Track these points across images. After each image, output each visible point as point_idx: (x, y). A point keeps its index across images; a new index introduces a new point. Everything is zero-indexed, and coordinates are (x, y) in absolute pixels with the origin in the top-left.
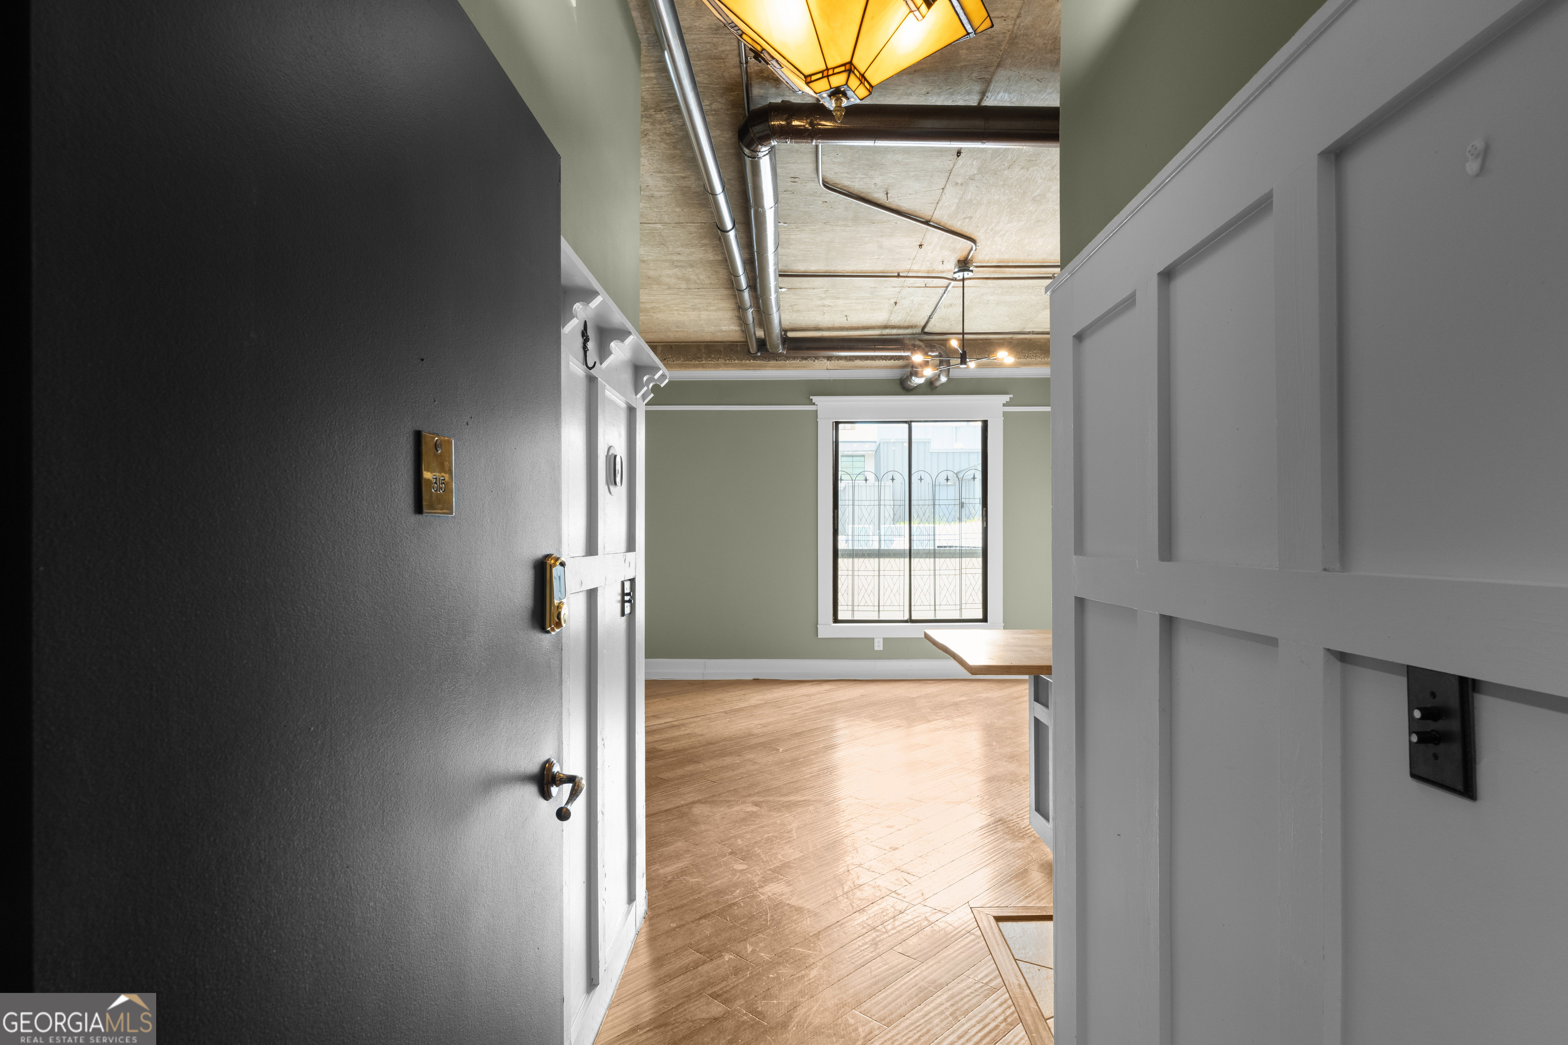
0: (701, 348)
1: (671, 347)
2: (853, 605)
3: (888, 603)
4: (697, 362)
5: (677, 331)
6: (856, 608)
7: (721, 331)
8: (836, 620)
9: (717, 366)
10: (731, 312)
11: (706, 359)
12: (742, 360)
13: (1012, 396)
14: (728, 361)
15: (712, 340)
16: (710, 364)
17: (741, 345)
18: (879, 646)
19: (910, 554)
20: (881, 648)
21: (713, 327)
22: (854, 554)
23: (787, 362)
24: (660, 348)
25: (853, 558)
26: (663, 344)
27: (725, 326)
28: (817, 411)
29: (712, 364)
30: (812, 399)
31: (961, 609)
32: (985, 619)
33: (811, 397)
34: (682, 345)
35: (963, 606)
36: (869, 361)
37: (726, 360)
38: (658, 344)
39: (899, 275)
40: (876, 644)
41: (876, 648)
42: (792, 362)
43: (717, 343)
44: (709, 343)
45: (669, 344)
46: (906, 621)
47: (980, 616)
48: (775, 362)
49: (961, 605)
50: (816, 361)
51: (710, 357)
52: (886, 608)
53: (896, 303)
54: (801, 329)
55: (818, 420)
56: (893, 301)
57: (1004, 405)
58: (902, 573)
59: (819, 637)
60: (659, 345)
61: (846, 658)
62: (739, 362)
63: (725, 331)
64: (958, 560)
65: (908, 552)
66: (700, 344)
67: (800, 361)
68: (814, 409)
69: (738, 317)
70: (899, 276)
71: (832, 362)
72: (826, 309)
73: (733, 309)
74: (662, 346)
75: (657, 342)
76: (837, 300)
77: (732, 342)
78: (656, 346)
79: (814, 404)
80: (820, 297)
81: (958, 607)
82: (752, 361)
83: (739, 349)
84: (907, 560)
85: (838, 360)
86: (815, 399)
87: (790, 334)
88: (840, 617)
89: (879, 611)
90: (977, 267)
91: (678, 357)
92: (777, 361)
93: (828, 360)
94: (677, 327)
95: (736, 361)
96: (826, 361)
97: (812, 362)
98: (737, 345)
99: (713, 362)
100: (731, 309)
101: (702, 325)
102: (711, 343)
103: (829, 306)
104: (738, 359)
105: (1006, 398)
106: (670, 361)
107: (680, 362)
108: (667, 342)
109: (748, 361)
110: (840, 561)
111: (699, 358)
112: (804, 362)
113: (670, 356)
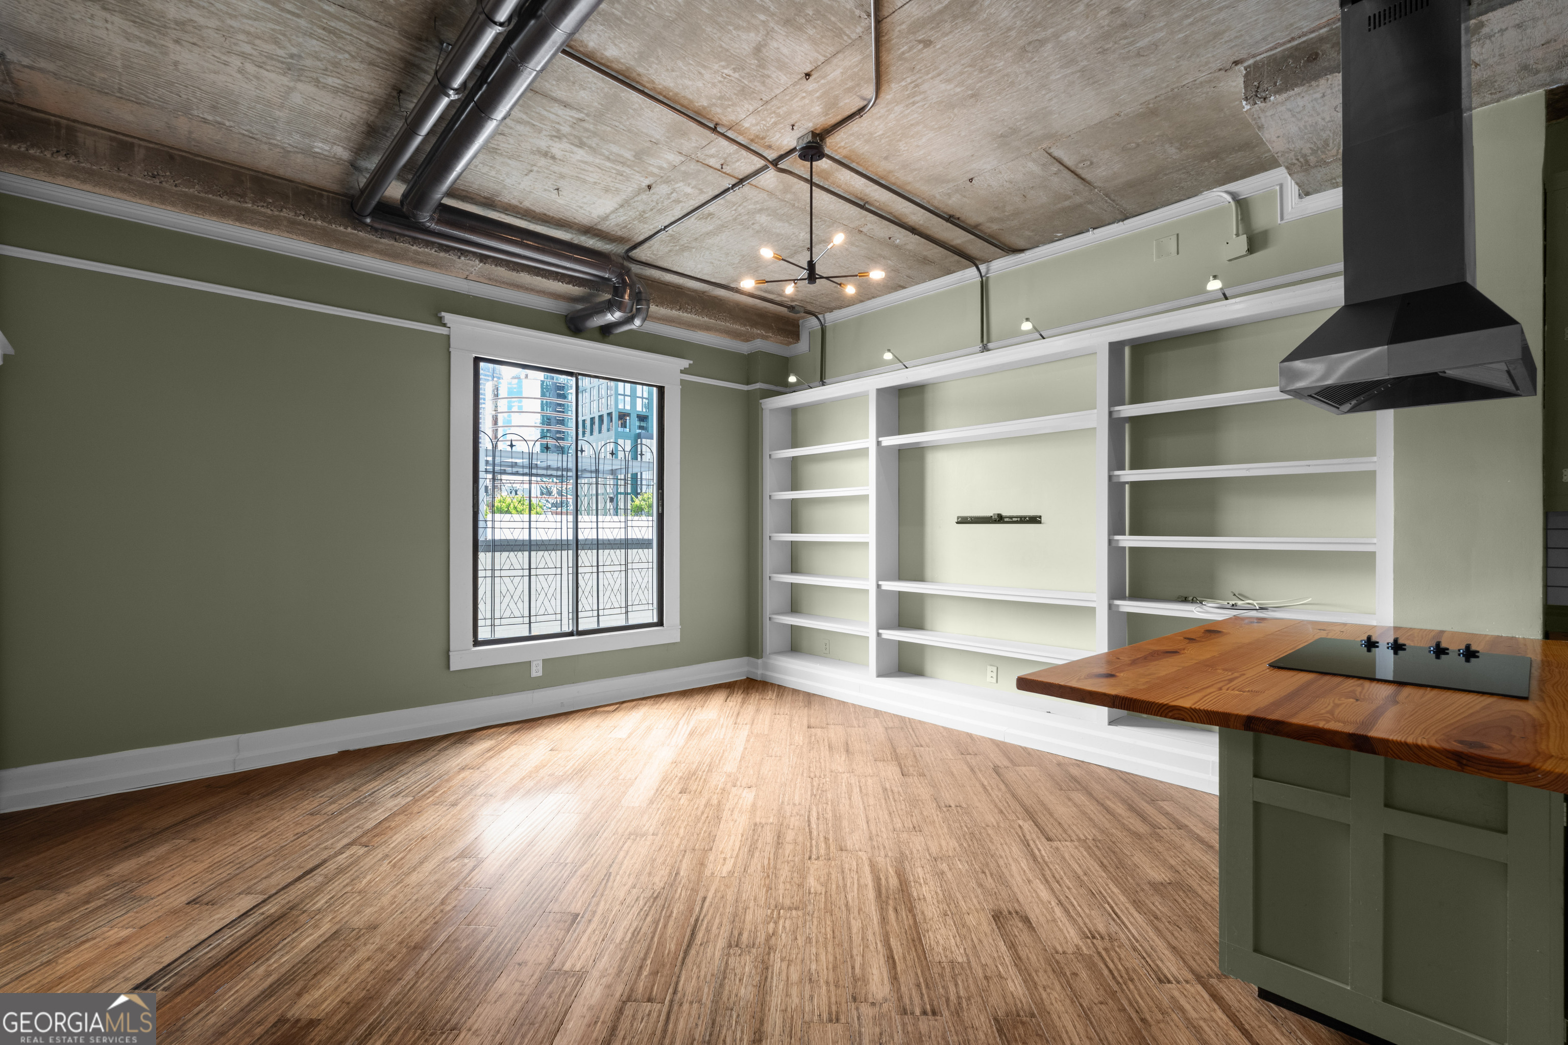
1: (172, 157)
2: (493, 619)
3: (542, 612)
4: (232, 202)
5: (205, 121)
6: (497, 622)
7: (308, 152)
8: (477, 643)
9: (271, 224)
10: (366, 108)
12: (330, 223)
13: (691, 362)
14: (301, 217)
15: (270, 171)
16: (260, 213)
17: (328, 197)
18: (537, 671)
19: (576, 545)
20: (540, 674)
21: (297, 137)
22: (497, 546)
23: (414, 248)
24: (142, 152)
25: (499, 551)
26: (151, 145)
27: (324, 141)
28: (448, 337)
29: (264, 214)
30: (443, 317)
31: (627, 612)
32: (660, 623)
33: (443, 314)
34: (200, 161)
35: (630, 609)
36: (540, 278)
37: (297, 215)
38: (136, 141)
39: (715, 127)
40: (533, 669)
41: (534, 674)
43: (280, 181)
44: (260, 175)
45: (166, 149)
46: (571, 634)
47: (655, 620)
48: (392, 242)
49: (627, 607)
50: (463, 258)
52: (542, 619)
53: (649, 187)
55: (451, 350)
56: (647, 182)
57: (682, 372)
58: (559, 571)
59: (452, 669)
60: (140, 146)
61: (491, 694)
62: (325, 224)
63: (315, 155)
64: (623, 551)
65: (572, 543)
66: (243, 171)
67: (436, 251)
68: (445, 333)
69: (369, 126)
70: (714, 130)
71: (487, 266)
72: (543, 162)
73: (375, 102)
74: (147, 148)
75: (135, 137)
76: (575, 149)
77: (310, 186)
78: (132, 144)
79: (444, 325)
80: (558, 131)
81: (624, 610)
82: (349, 230)
83: (325, 202)
85: (496, 265)
86: (448, 317)
88: (481, 638)
89: (530, 623)
92: (396, 240)
93: (481, 261)
94: (214, 108)
95: (319, 222)
96: (477, 262)
97: (455, 258)
98: (321, 196)
99: (269, 211)
100: (372, 97)
101: (276, 120)
103: (553, 158)
104: (323, 219)
105: (685, 363)
106: (166, 181)
109: (342, 229)
110: (481, 555)
111: (239, 195)
112: (442, 254)
113: (168, 174)
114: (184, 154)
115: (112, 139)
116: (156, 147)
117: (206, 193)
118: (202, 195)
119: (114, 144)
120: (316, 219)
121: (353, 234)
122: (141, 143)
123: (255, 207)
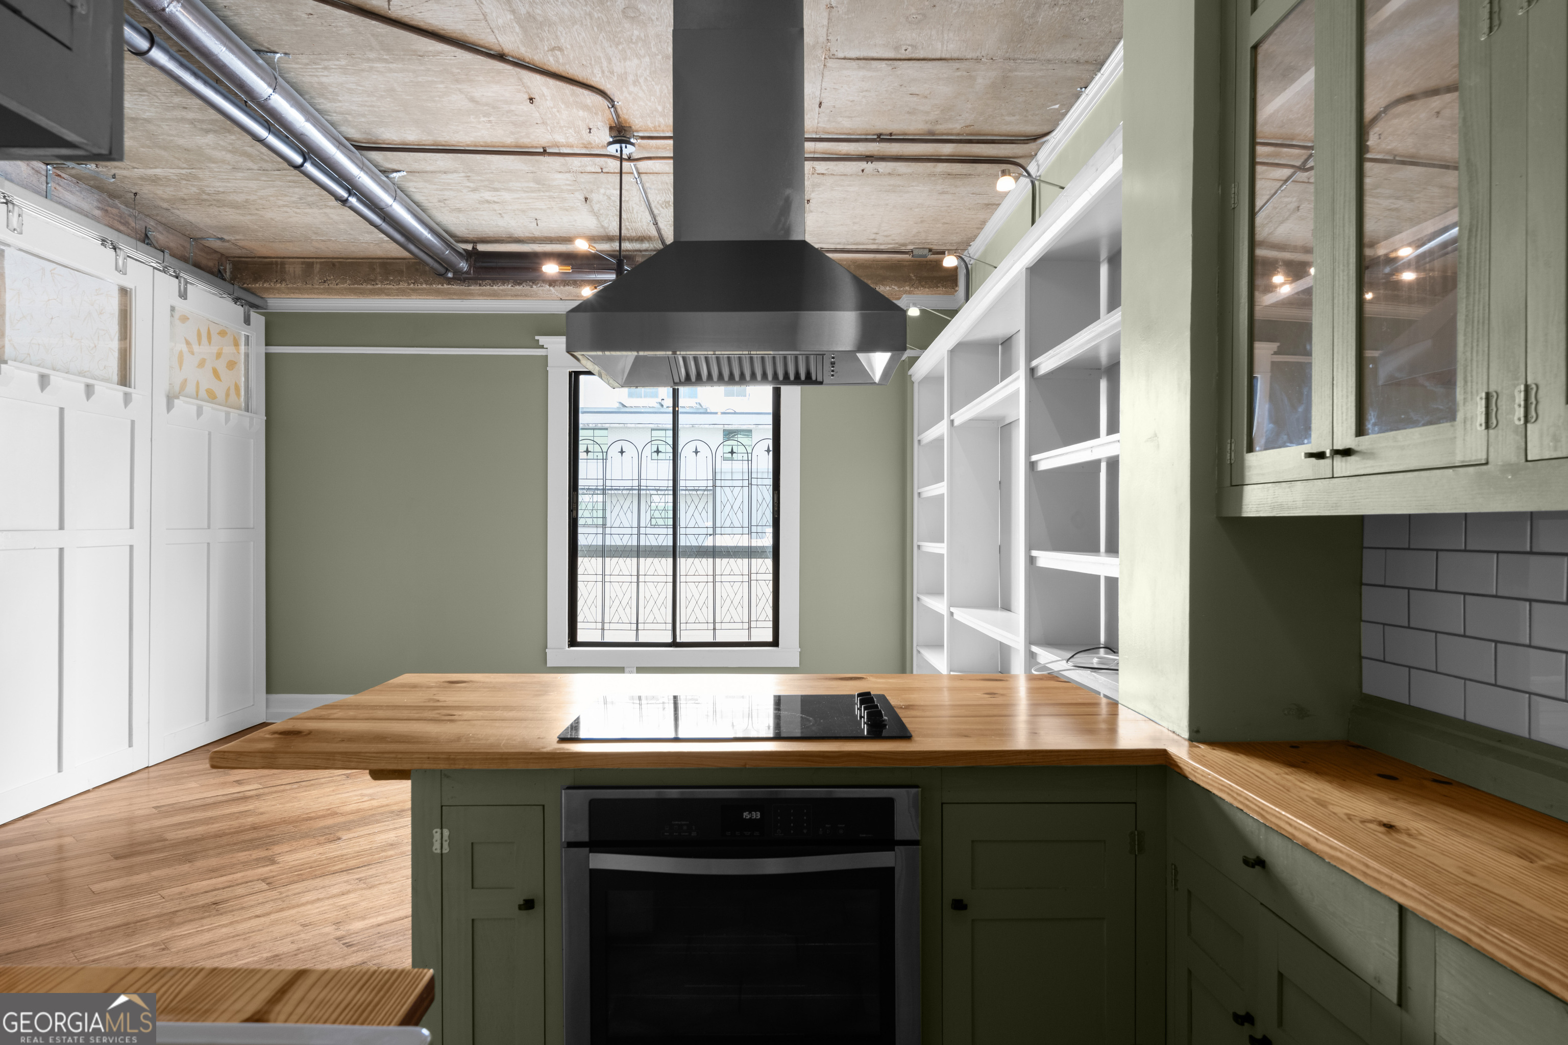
0: (375, 267)
1: (334, 265)
2: (603, 623)
3: (650, 620)
4: (369, 286)
6: (608, 626)
8: (570, 643)
9: (403, 293)
11: (382, 282)
12: (431, 284)
14: (412, 286)
15: (389, 256)
16: (392, 289)
19: (675, 552)
22: (604, 552)
23: (495, 287)
24: (318, 266)
25: (603, 556)
26: (323, 260)
28: (547, 356)
30: (538, 340)
31: (750, 628)
32: (775, 643)
33: (537, 338)
34: (349, 262)
35: (753, 624)
37: (409, 284)
38: (314, 260)
39: (545, 151)
42: (501, 288)
43: (397, 261)
44: (385, 261)
45: (330, 260)
46: (669, 645)
47: (770, 639)
48: (478, 287)
49: (750, 622)
50: (534, 287)
51: (387, 279)
52: (647, 626)
53: (587, 199)
54: (493, 239)
55: (548, 369)
56: (581, 196)
58: (664, 577)
59: (545, 665)
60: (317, 263)
62: (428, 286)
63: (389, 241)
64: (747, 561)
65: (671, 549)
66: (374, 261)
67: (512, 286)
68: (544, 354)
70: (547, 153)
72: (495, 207)
74: (321, 263)
76: (497, 193)
78: (313, 263)
79: (542, 347)
80: (468, 187)
81: (746, 626)
82: (445, 286)
84: (670, 560)
86: (542, 340)
87: (481, 248)
88: (580, 638)
89: (637, 629)
90: (643, 138)
91: (344, 279)
92: (480, 285)
93: (550, 285)
95: (424, 286)
96: (548, 287)
97: (528, 288)
102: (389, 261)
103: (496, 202)
104: (427, 283)
106: (331, 283)
107: (345, 285)
108: (328, 258)
109: (440, 286)
110: (579, 561)
111: (372, 280)
112: (517, 287)
113: (332, 277)
114: (340, 260)
115: (303, 263)
116: (325, 260)
117: (353, 284)
118: (352, 286)
119: (304, 266)
120: (421, 284)
121: (449, 288)
122: (318, 260)
123: (383, 286)
